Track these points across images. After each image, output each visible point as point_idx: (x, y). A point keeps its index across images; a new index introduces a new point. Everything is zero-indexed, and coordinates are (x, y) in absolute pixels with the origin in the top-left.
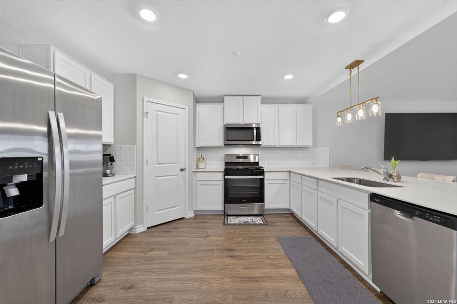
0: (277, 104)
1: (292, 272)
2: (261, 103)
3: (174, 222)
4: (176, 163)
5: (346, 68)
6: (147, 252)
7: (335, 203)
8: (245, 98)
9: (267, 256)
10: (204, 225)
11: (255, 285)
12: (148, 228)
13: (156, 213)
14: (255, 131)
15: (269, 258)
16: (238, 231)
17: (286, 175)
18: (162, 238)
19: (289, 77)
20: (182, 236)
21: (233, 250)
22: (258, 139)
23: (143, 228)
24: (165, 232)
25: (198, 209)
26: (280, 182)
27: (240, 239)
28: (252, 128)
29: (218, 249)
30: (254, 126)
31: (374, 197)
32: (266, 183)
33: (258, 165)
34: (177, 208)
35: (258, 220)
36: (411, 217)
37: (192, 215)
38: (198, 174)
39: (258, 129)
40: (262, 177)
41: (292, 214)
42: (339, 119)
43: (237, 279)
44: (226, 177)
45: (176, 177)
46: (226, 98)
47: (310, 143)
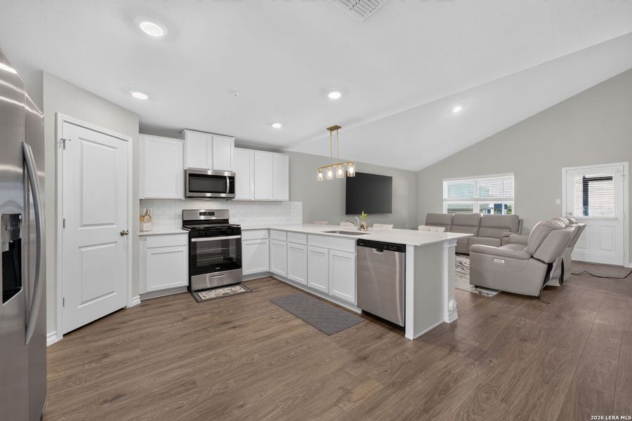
0: (253, 151)
1: (298, 322)
2: (235, 146)
3: (109, 317)
4: (113, 224)
5: (328, 129)
6: (100, 359)
7: (327, 255)
8: (215, 137)
9: (270, 317)
10: (168, 309)
11: (273, 340)
12: (64, 335)
13: (80, 307)
14: (228, 181)
15: (273, 318)
16: (222, 304)
17: (265, 233)
18: (110, 340)
19: (277, 126)
20: (144, 328)
21: (230, 322)
22: (232, 190)
23: (55, 337)
24: (104, 332)
25: (148, 290)
26: (259, 241)
27: (231, 311)
28: (225, 177)
29: (212, 326)
30: (226, 174)
31: (361, 243)
32: (243, 243)
33: (228, 223)
34: (115, 293)
35: (238, 289)
36: (382, 251)
37: (137, 301)
38: (148, 238)
39: (232, 179)
40: (239, 237)
41: (271, 277)
42: (320, 175)
43: (253, 342)
44: (193, 240)
45: (113, 245)
46: (188, 134)
47: (287, 198)
